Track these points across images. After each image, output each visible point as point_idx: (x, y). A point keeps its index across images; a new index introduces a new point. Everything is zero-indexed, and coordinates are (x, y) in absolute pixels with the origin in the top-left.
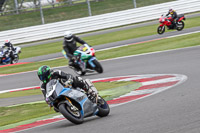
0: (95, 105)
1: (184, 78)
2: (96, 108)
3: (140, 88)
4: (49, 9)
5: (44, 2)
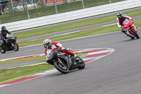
3: (87, 57)
4: (32, 10)
5: (29, 6)
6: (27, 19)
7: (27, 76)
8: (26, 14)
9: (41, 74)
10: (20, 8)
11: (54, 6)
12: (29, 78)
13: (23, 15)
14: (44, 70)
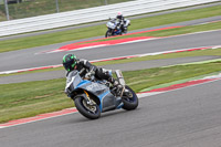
0: (119, 98)
2: (120, 101)
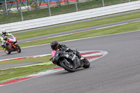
1: (106, 53)
5: (23, 8)
6: (21, 20)
7: (20, 77)
8: (20, 16)
9: (34, 75)
10: (13, 9)
11: (48, 9)
12: (22, 79)
13: (17, 17)
14: (37, 72)
